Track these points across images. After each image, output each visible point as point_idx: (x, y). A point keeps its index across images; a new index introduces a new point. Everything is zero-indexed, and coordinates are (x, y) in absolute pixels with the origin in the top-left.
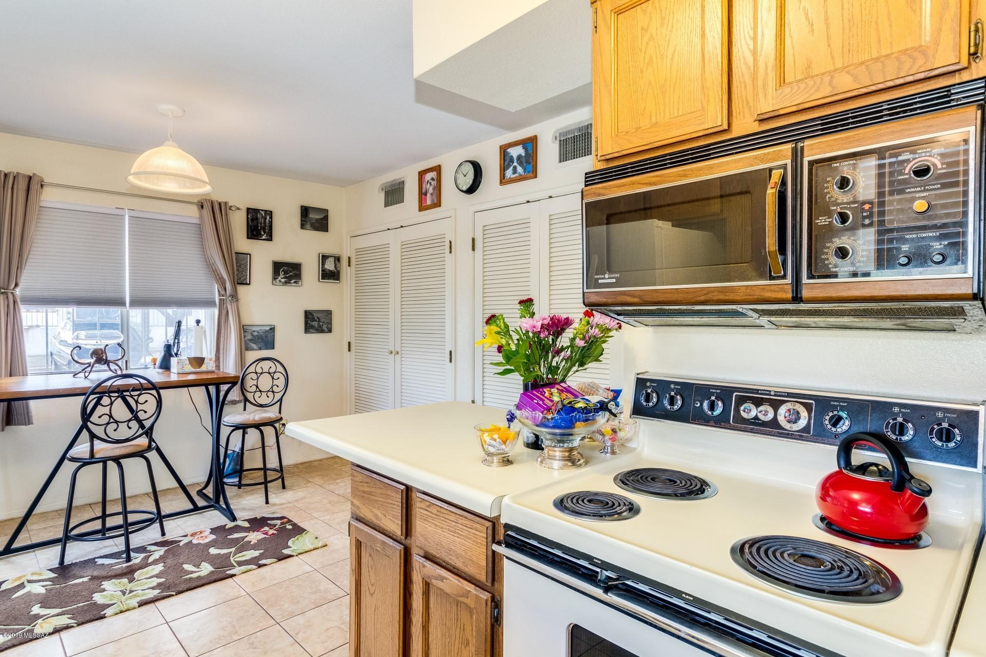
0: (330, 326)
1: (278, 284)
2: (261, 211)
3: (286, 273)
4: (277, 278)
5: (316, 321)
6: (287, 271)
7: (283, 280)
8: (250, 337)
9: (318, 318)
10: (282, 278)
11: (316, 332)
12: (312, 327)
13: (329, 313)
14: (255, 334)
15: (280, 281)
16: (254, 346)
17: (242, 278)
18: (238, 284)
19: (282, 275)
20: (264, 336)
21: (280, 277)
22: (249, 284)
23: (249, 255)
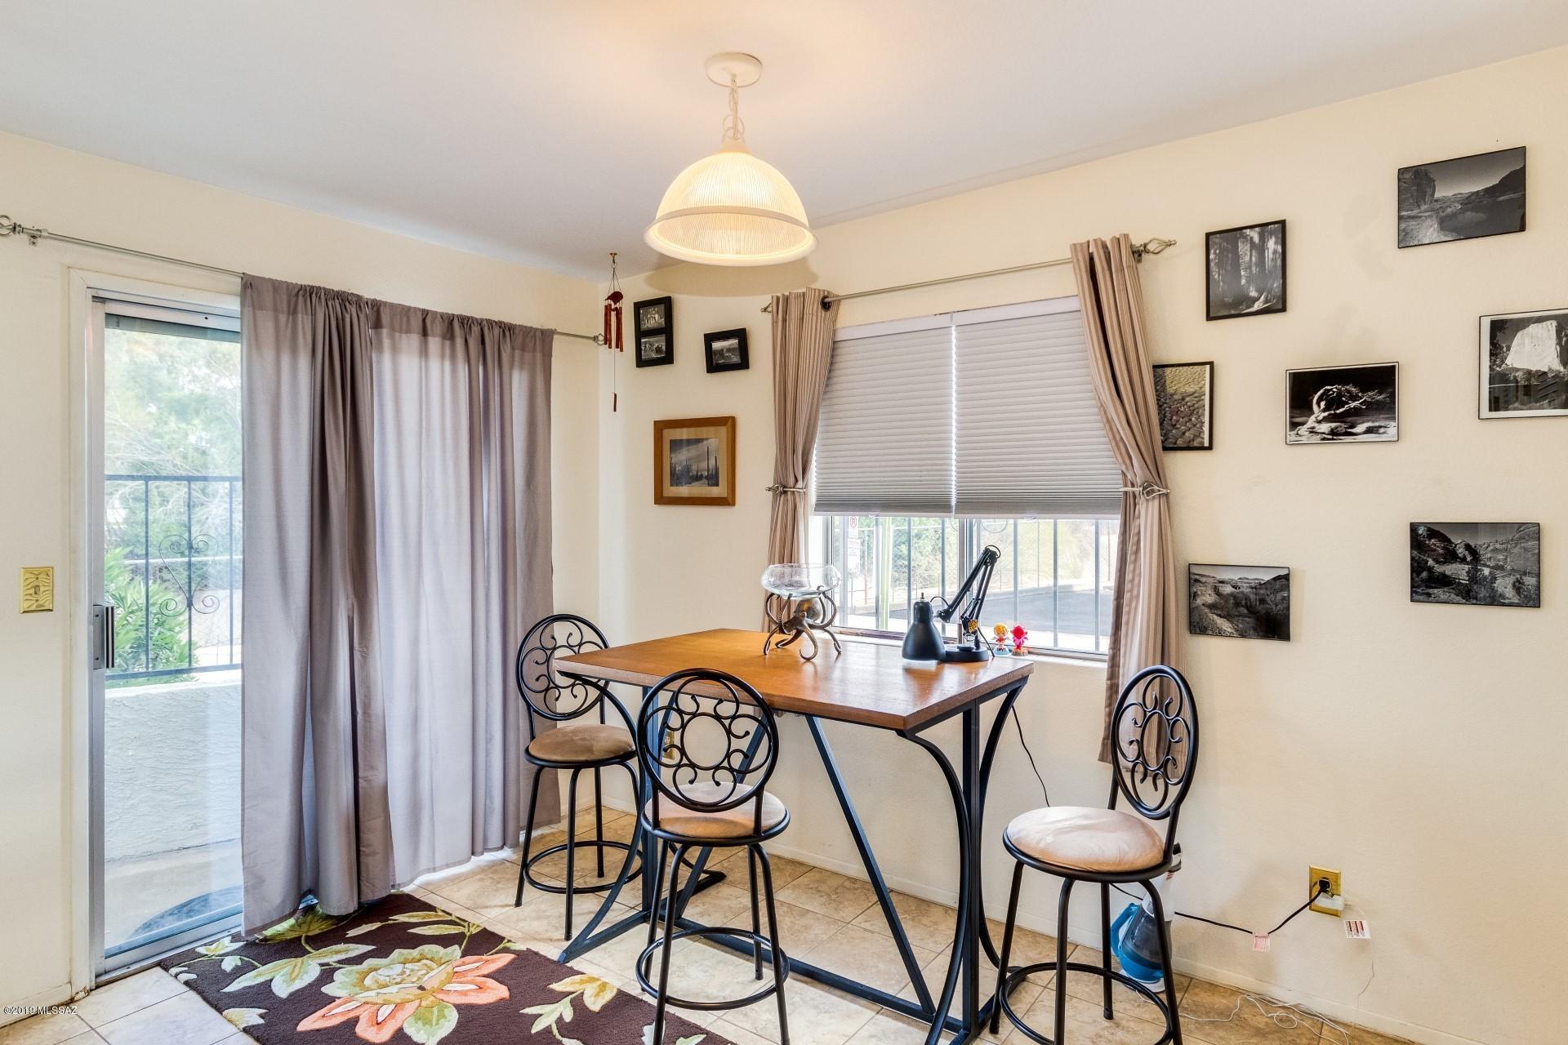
0: (1530, 581)
1: (1304, 440)
2: (1248, 231)
3: (1332, 403)
4: (1303, 424)
5: (1463, 560)
6: (1340, 394)
7: (1325, 427)
8: (1209, 598)
9: (1468, 547)
10: (1319, 422)
11: (1459, 599)
12: (1445, 581)
13: (1528, 534)
14: (1227, 589)
15: (1312, 431)
16: (1225, 625)
17: (1187, 434)
18: (1165, 449)
19: (1318, 411)
20: (1253, 597)
21: (1313, 418)
22: (1210, 448)
23: (1208, 367)
